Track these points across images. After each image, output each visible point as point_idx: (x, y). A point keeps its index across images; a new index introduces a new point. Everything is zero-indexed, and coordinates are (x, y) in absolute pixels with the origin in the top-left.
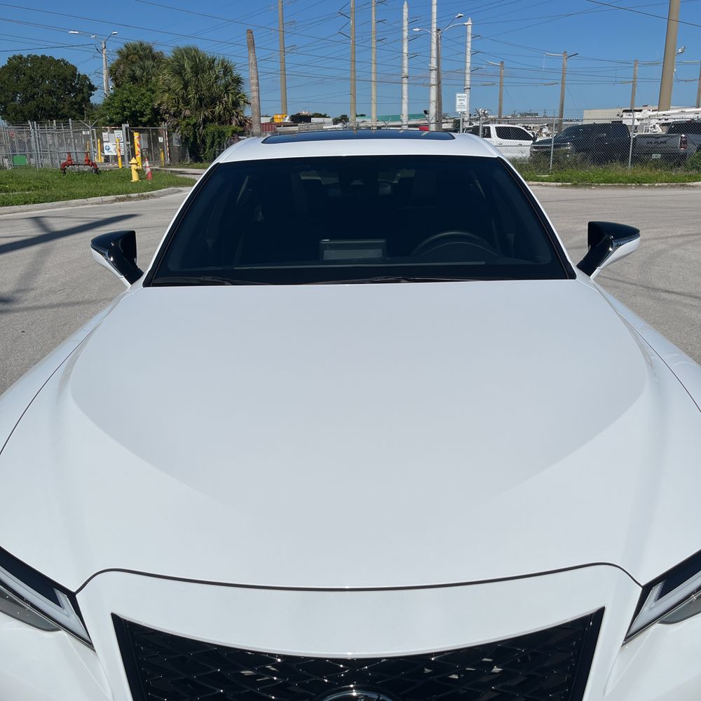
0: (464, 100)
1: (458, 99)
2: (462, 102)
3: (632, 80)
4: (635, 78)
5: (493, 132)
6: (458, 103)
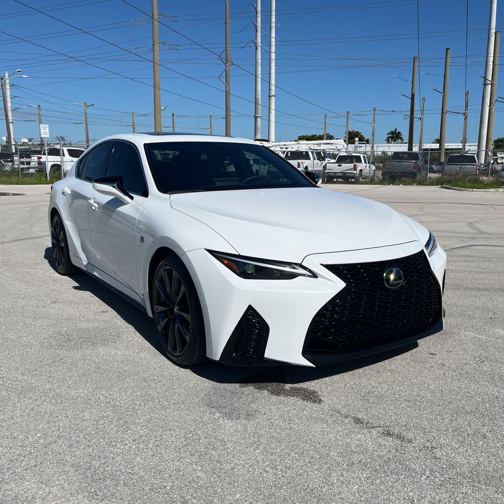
0: (46, 129)
1: (41, 128)
2: (45, 130)
3: (132, 124)
4: (134, 123)
5: (66, 153)
6: (42, 131)
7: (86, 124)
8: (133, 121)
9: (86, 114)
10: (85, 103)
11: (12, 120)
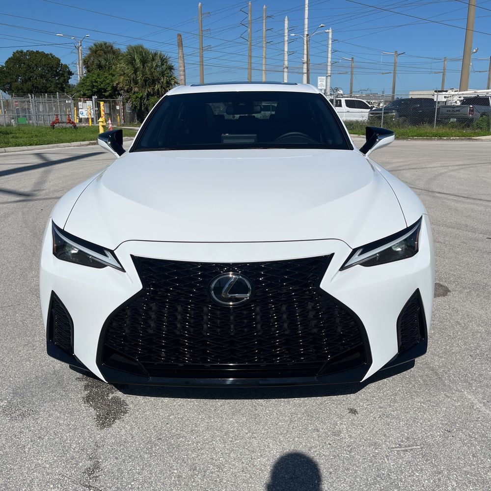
7: (395, 73)
8: (444, 67)
9: (395, 63)
10: (396, 52)
11: (331, 74)
